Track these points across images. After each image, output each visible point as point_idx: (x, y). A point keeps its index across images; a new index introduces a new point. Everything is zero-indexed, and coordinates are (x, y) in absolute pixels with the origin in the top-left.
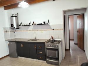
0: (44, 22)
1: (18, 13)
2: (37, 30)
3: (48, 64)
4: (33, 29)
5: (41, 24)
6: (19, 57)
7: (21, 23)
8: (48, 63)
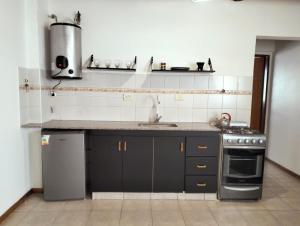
0: (200, 65)
1: (79, 15)
2: (163, 90)
3: (222, 203)
4: (144, 85)
5: (186, 70)
6: (94, 194)
7: (92, 59)
8: (222, 200)
